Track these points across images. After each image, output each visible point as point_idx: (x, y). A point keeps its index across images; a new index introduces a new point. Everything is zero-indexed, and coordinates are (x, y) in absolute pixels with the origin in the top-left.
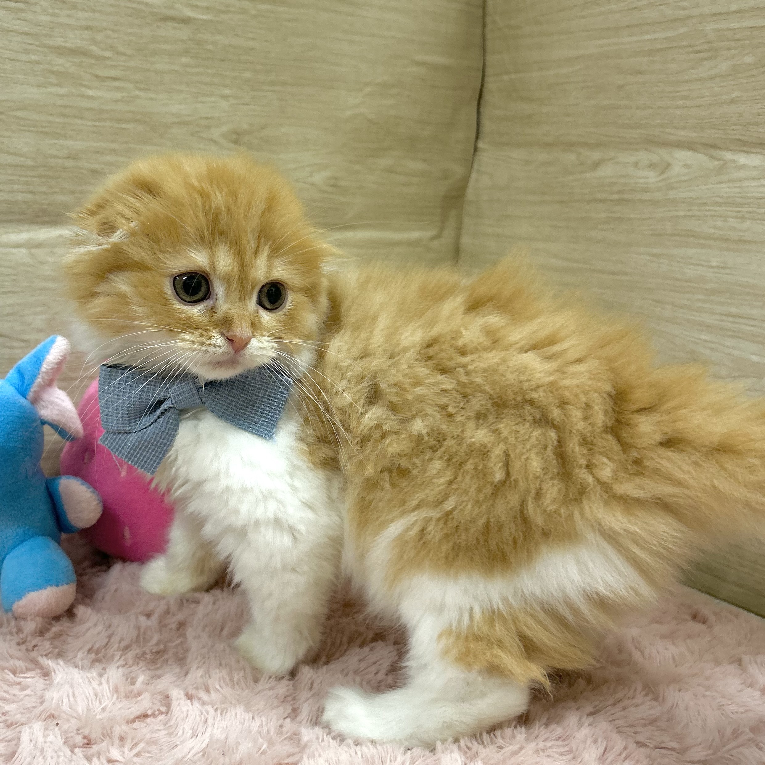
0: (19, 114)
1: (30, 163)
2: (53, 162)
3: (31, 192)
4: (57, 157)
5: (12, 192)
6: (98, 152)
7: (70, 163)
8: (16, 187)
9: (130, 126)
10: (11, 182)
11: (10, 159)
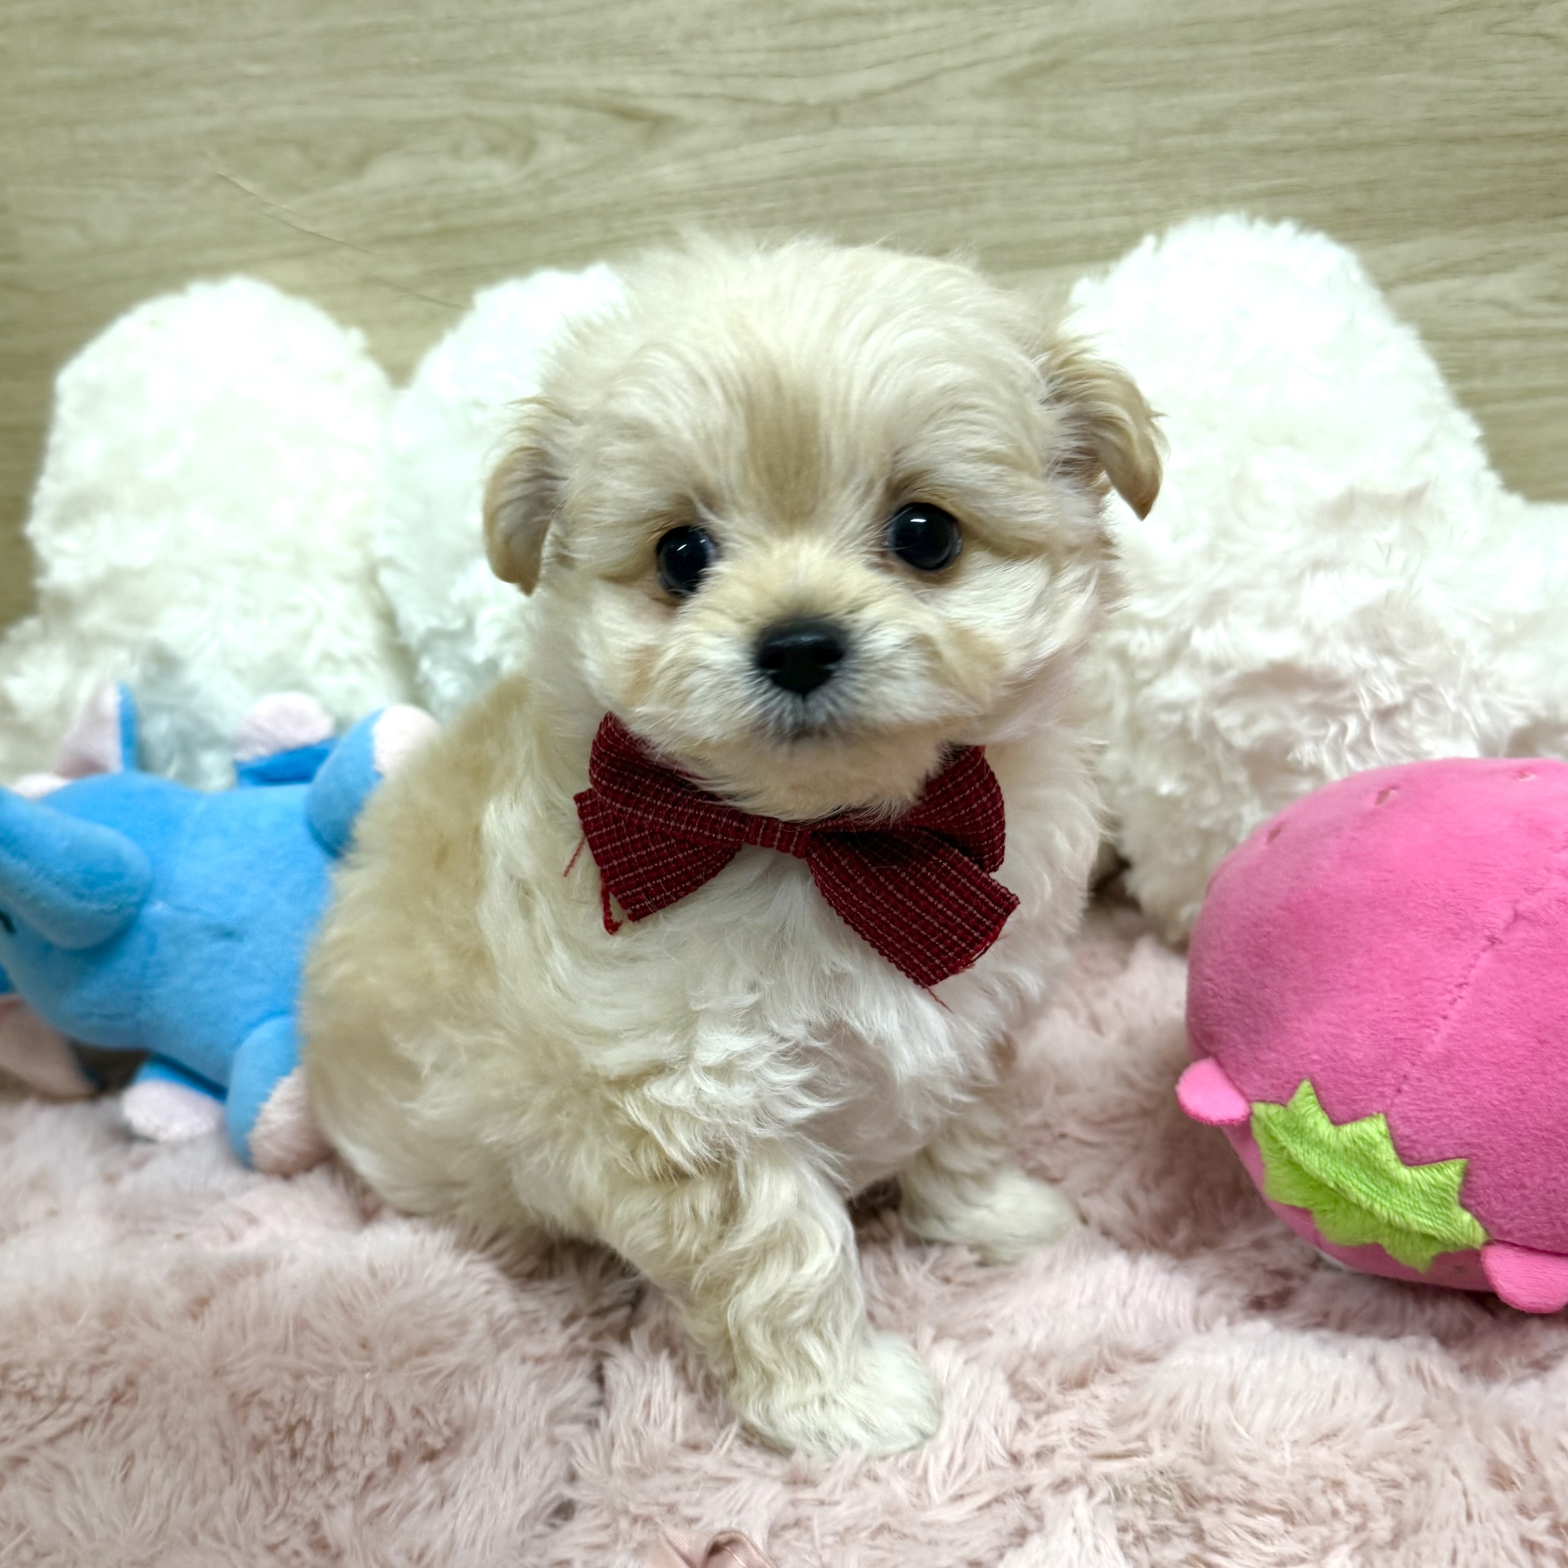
0: (1099, 56)
1: (1123, 152)
2: (1169, 142)
3: (1128, 213)
4: (1177, 132)
5: (1090, 215)
6: (1263, 109)
7: (1205, 141)
8: (1099, 205)
9: (1335, 39)
10: (1088, 196)
11: (1083, 151)
